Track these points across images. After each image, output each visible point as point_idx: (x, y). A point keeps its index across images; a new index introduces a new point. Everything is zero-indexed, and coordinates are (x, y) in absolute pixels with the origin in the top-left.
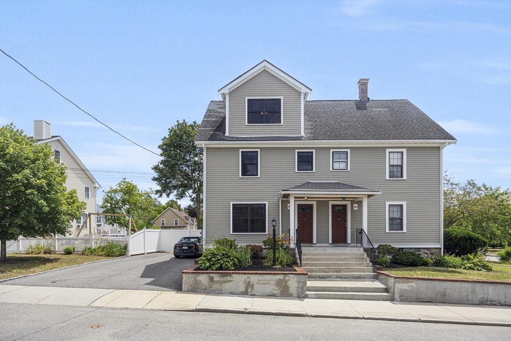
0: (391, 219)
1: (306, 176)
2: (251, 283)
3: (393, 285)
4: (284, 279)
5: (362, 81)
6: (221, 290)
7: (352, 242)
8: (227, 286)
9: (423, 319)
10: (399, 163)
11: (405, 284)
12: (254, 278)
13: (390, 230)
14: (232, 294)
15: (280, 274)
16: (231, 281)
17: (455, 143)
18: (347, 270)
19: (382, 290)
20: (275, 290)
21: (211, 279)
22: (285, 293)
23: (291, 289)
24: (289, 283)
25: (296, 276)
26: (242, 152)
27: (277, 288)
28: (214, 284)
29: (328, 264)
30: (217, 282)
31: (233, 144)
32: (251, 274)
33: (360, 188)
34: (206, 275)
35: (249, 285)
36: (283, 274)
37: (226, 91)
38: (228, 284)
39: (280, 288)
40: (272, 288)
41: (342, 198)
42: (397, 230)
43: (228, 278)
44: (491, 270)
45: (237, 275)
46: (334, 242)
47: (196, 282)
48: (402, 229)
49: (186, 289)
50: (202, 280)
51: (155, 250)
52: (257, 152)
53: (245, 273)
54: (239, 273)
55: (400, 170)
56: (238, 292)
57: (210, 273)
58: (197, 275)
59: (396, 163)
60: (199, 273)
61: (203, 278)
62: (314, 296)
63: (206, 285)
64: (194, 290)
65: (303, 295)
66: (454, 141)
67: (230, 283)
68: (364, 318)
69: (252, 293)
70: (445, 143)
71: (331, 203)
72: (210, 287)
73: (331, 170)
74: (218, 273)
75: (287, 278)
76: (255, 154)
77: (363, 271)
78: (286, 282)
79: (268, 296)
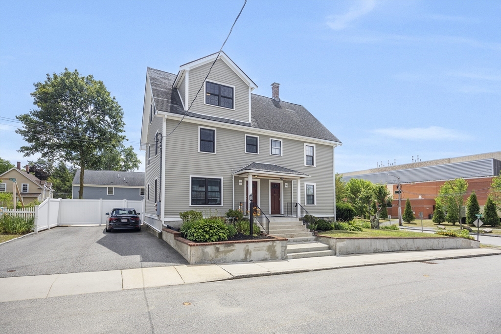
0: (308, 196)
1: (252, 158)
2: (249, 250)
3: (335, 244)
4: (273, 245)
5: (275, 85)
6: (225, 259)
7: (285, 213)
8: (230, 255)
9: (367, 264)
10: (312, 155)
11: (341, 243)
12: (252, 246)
13: (307, 204)
14: (235, 261)
15: (270, 241)
16: (233, 250)
17: (341, 145)
18: (298, 235)
19: (327, 248)
20: (266, 254)
21: (217, 249)
22: (273, 257)
23: (277, 253)
24: (276, 248)
25: (280, 242)
26: (201, 129)
27: (268, 253)
28: (220, 254)
29: (283, 231)
30: (222, 252)
31: (194, 120)
32: (249, 242)
33: (294, 171)
34: (212, 247)
35: (248, 252)
36: (272, 241)
37: (187, 68)
38: (231, 253)
39: (270, 253)
40: (264, 253)
41: (280, 178)
42: (311, 204)
43: (231, 248)
44: (362, 231)
45: (238, 244)
46: (272, 213)
47: (204, 253)
48: (313, 203)
49: (194, 261)
50: (209, 252)
51: (55, 225)
52: (214, 131)
53: (245, 242)
54: (240, 243)
55: (311, 160)
56: (239, 260)
57: (216, 244)
58: (205, 247)
59: (309, 155)
60: (207, 245)
61: (210, 250)
62: (292, 257)
63: (213, 255)
64: (202, 262)
65: (285, 257)
66: (340, 144)
67: (233, 252)
68: (340, 268)
69: (250, 260)
70: (336, 144)
71: (270, 181)
72: (216, 257)
73: (270, 154)
74: (223, 243)
75: (275, 244)
76: (212, 132)
77: (307, 236)
78: (274, 247)
79: (262, 260)
